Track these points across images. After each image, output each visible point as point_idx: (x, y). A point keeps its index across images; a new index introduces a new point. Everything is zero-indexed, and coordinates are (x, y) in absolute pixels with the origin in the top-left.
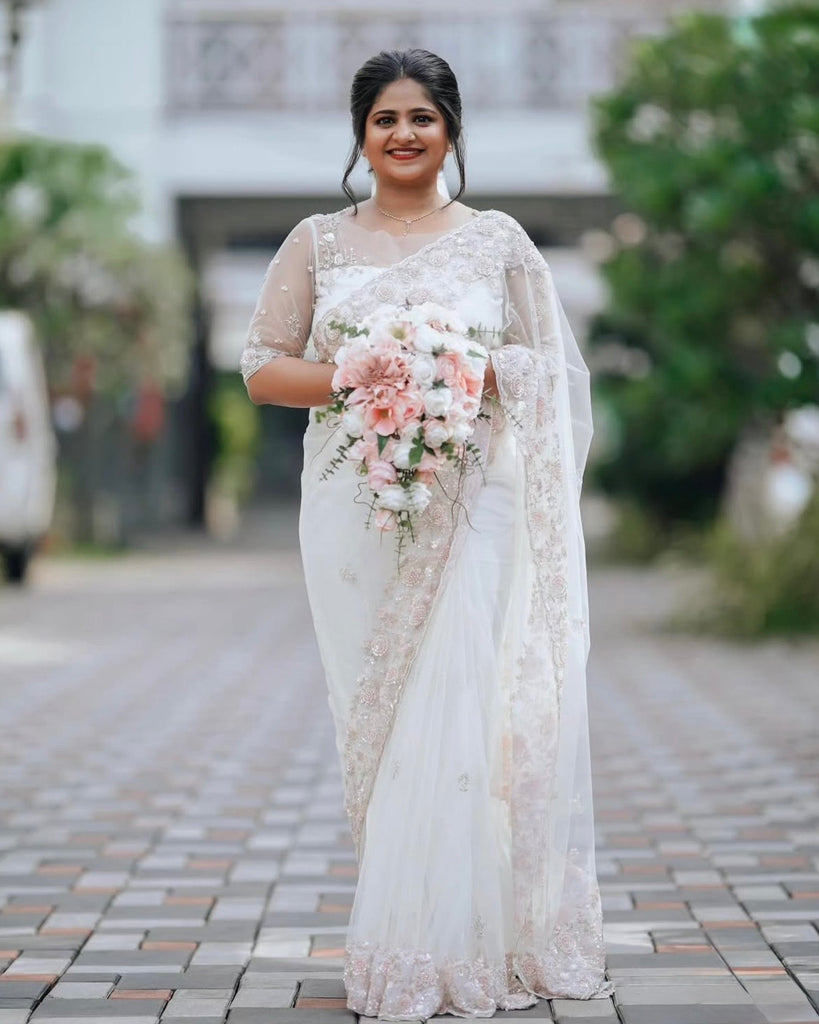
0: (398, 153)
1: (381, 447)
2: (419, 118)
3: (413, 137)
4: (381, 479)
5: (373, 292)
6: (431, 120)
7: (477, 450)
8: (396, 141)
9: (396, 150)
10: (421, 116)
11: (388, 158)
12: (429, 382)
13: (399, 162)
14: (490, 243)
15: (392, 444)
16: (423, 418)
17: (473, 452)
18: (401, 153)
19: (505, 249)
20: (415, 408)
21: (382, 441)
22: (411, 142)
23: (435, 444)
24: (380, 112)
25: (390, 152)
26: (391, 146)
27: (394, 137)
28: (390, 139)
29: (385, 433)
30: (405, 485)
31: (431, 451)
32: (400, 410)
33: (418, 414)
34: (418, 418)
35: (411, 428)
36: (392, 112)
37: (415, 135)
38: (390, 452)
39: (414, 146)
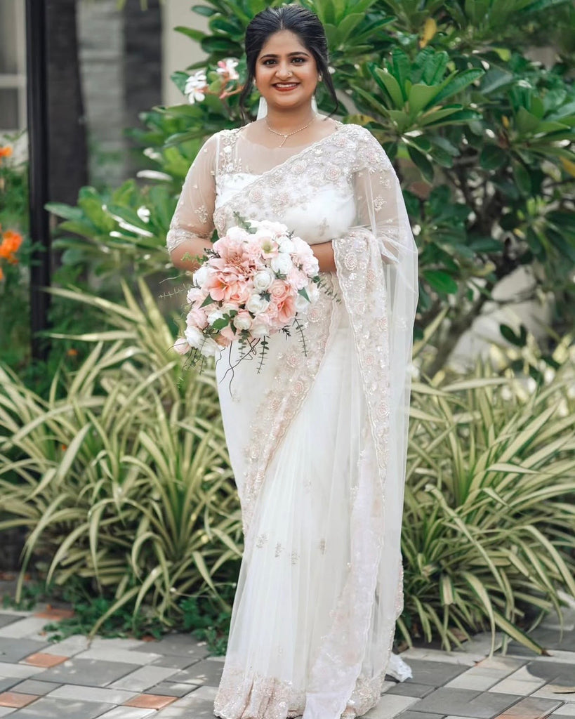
0: (280, 86)
2: (295, 59)
3: (291, 75)
5: (247, 195)
6: (304, 60)
7: (267, 348)
8: (278, 78)
9: (279, 83)
10: (297, 58)
11: (274, 89)
12: (261, 289)
13: (281, 93)
14: (341, 153)
17: (264, 347)
18: (283, 86)
20: (241, 298)
21: (209, 300)
22: (289, 78)
25: (275, 85)
26: (276, 81)
27: (277, 74)
28: (274, 75)
30: (206, 335)
31: (234, 329)
33: (241, 302)
34: (239, 304)
36: (275, 56)
37: (293, 73)
39: (293, 80)
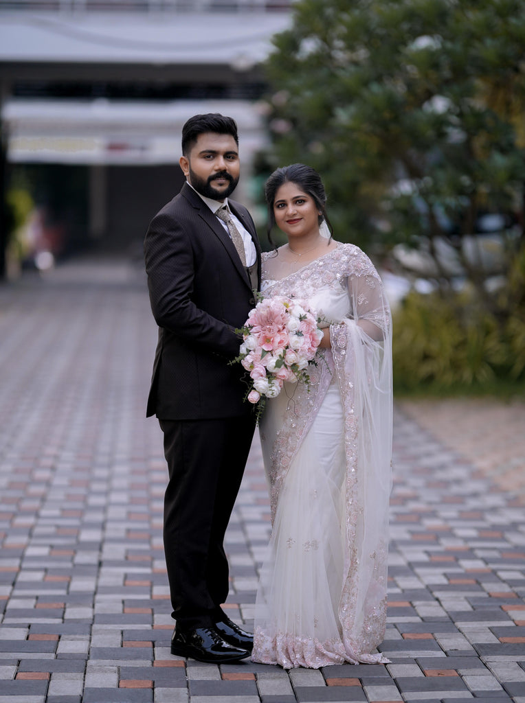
1: (263, 356)
4: (258, 373)
6: (304, 201)
8: (289, 216)
13: (291, 225)
15: (269, 357)
16: (287, 348)
19: (344, 267)
22: (295, 215)
23: (289, 364)
24: (278, 201)
27: (287, 214)
29: (266, 350)
32: (277, 339)
35: (280, 351)
36: (283, 201)
37: (297, 211)
38: (266, 360)
